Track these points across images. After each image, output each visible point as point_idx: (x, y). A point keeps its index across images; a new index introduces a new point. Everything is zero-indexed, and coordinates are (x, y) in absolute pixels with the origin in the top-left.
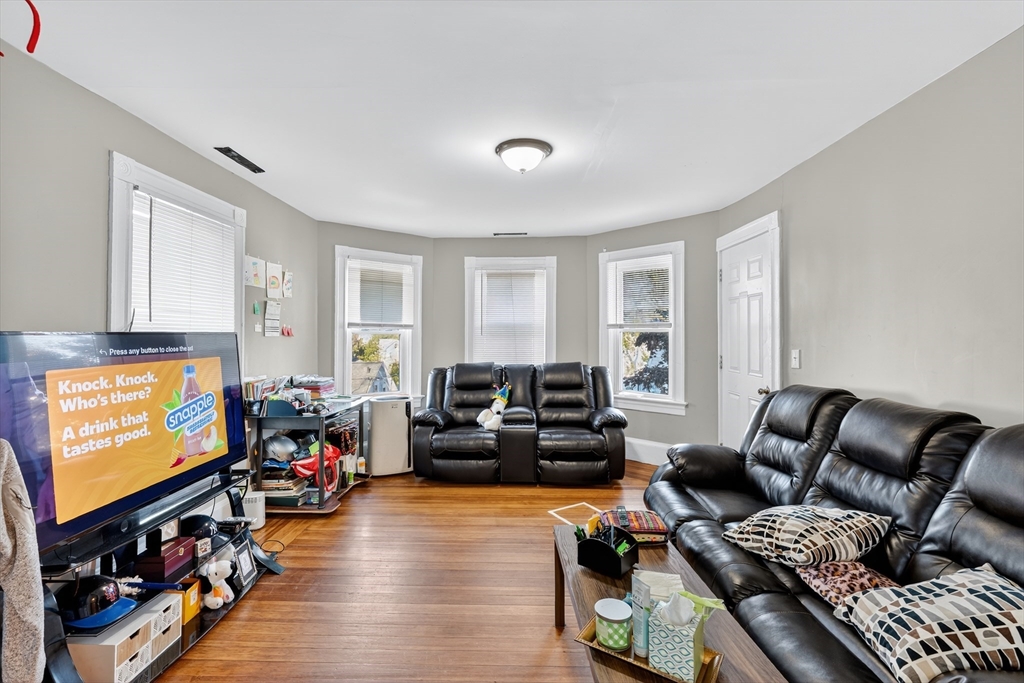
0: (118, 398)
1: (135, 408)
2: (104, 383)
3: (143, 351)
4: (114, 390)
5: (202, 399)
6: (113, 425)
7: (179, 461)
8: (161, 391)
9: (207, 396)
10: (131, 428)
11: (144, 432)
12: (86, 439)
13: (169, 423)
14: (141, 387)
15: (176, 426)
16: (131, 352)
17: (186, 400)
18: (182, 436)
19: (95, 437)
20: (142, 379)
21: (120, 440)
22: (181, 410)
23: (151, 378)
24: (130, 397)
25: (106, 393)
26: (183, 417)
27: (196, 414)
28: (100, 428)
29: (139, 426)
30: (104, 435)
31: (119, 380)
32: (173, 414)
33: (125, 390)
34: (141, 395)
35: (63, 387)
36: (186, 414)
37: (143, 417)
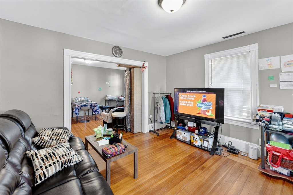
0: (188, 99)
1: (191, 101)
2: (186, 96)
3: (193, 91)
4: (188, 97)
5: (207, 103)
6: (187, 102)
7: (199, 113)
8: (197, 99)
9: (209, 103)
10: (190, 104)
11: (192, 105)
12: (183, 103)
13: (197, 105)
14: (192, 97)
15: (199, 106)
16: (191, 91)
17: (203, 102)
18: (200, 109)
19: (184, 103)
20: (193, 96)
21: (188, 105)
22: (201, 104)
23: (194, 96)
24: (190, 99)
25: (186, 97)
26: (201, 105)
27: (205, 106)
28: (185, 102)
29: (191, 104)
30: (185, 103)
31: (188, 96)
32: (199, 104)
33: (189, 98)
34: (192, 99)
35: (181, 95)
36: (202, 105)
37: (192, 103)
